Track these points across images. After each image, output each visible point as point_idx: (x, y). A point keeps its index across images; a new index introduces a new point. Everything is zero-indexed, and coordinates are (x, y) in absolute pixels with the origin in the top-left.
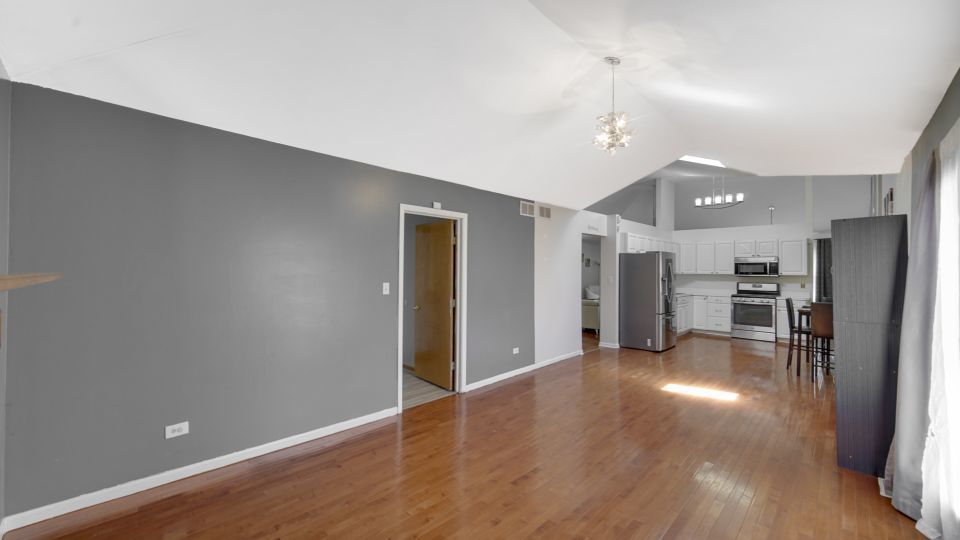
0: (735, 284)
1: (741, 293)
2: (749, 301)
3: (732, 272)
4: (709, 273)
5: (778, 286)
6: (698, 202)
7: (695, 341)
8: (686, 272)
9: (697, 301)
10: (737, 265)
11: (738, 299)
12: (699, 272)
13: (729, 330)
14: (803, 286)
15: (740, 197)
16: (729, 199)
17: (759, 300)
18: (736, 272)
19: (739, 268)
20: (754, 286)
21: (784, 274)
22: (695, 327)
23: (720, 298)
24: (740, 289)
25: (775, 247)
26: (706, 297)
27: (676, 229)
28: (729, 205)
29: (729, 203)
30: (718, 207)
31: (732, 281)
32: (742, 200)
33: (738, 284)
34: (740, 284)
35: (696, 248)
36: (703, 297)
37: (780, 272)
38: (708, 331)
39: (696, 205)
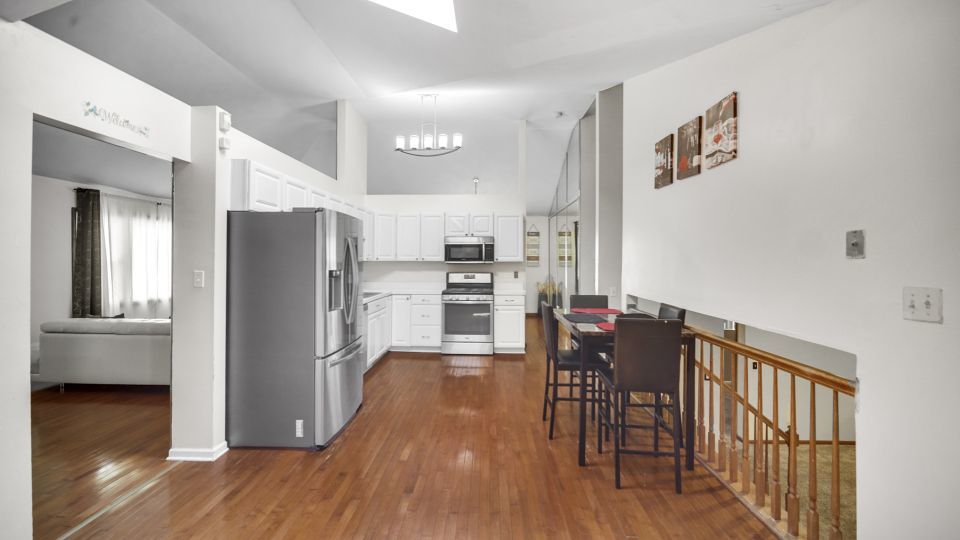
0: (443, 274)
1: (452, 288)
2: (462, 299)
3: (441, 257)
4: (413, 259)
5: (492, 276)
6: (400, 143)
7: (394, 363)
8: (381, 259)
9: (397, 303)
10: (449, 249)
11: (451, 296)
12: (401, 258)
13: (439, 344)
14: (516, 276)
15: (458, 141)
16: (443, 141)
17: (475, 297)
18: (448, 257)
19: (450, 252)
20: (466, 277)
21: (499, 259)
22: (395, 343)
23: (426, 297)
24: (451, 281)
25: (491, 222)
26: (409, 297)
27: (369, 193)
28: (443, 151)
29: (443, 148)
30: (428, 153)
31: (441, 270)
32: (460, 145)
33: (448, 275)
34: (450, 275)
35: (396, 221)
36: (405, 297)
37: (496, 257)
38: (412, 347)
39: (398, 147)
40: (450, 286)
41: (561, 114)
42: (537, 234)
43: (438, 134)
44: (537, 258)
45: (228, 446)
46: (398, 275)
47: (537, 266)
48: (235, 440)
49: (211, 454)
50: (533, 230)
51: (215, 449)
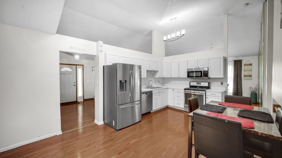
0: (188, 82)
3: (186, 76)
4: (176, 77)
5: (209, 83)
6: (165, 38)
7: (169, 111)
9: (170, 91)
10: (189, 73)
11: (188, 91)
12: (172, 76)
13: (183, 107)
14: (222, 84)
15: (183, 32)
16: (178, 34)
18: (188, 76)
19: (190, 74)
20: (197, 84)
21: (211, 77)
22: (169, 104)
23: (179, 90)
24: (191, 85)
25: (207, 62)
27: (166, 56)
28: (178, 37)
29: (178, 36)
30: (174, 39)
31: (188, 80)
32: (184, 34)
33: (190, 82)
34: (191, 83)
35: (171, 64)
36: (172, 89)
37: (209, 76)
38: (175, 107)
39: (164, 40)
40: (191, 86)
41: (248, 4)
42: (251, 65)
43: (176, 31)
44: (251, 76)
45: (104, 122)
46: (173, 82)
47: (251, 79)
48: (106, 121)
49: (99, 123)
50: (248, 63)
51: (100, 122)
